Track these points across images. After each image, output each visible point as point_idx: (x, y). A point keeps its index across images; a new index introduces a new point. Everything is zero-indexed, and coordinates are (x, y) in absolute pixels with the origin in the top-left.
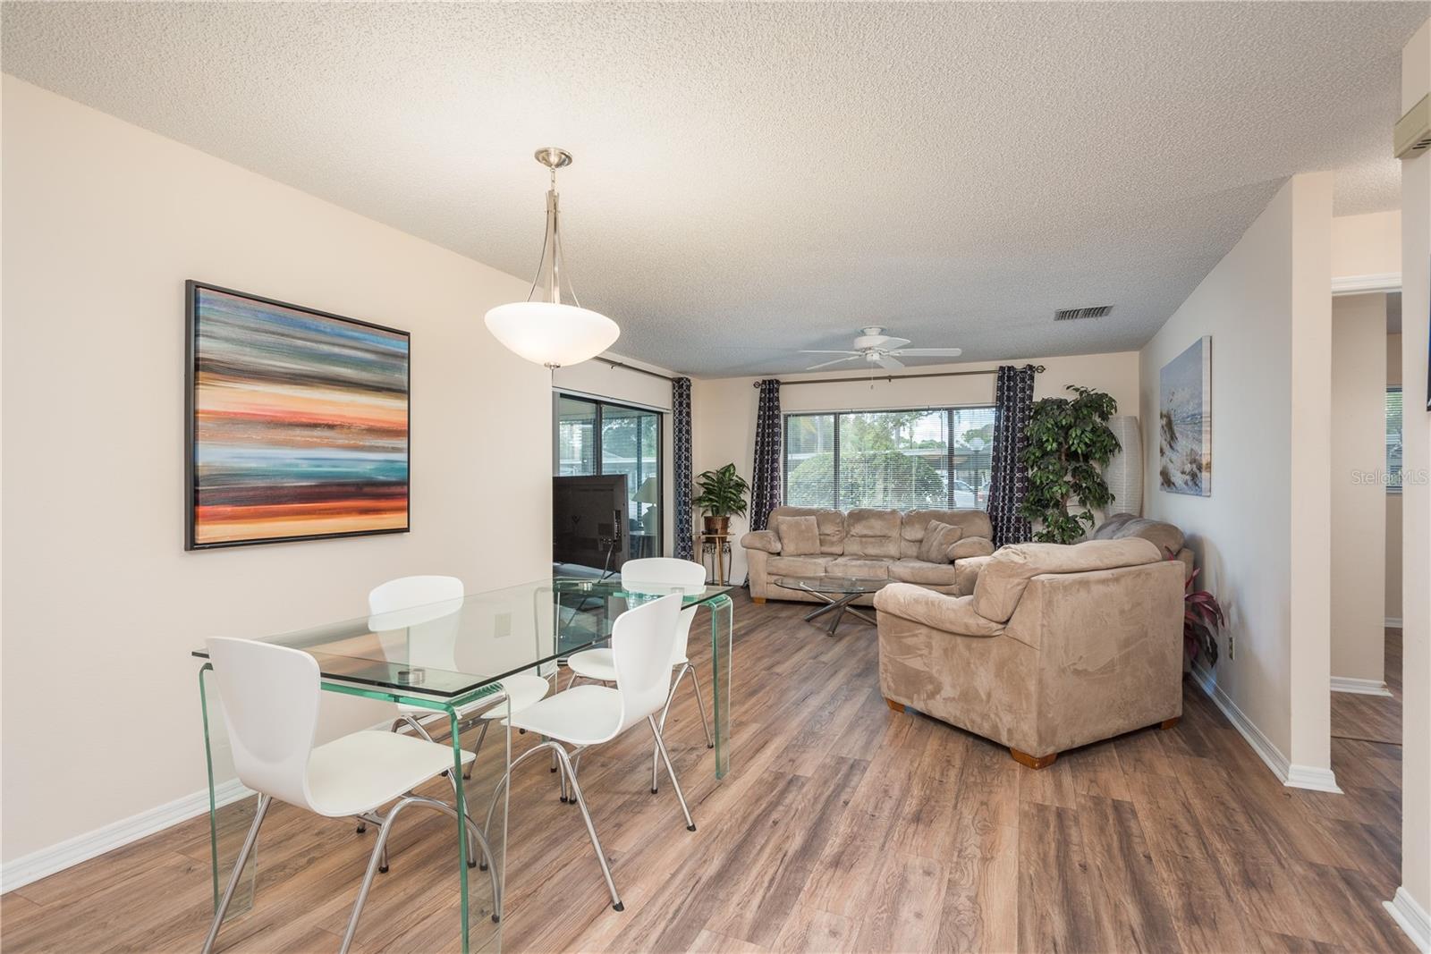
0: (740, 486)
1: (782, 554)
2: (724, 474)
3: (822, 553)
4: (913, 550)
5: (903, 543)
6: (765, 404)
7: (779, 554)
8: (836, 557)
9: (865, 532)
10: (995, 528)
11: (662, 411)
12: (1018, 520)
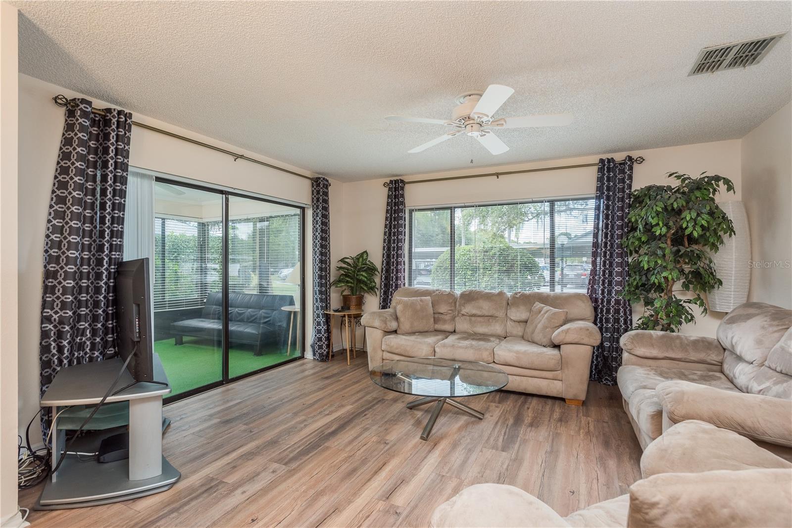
0: (371, 270)
1: (398, 332)
2: (358, 259)
3: (436, 331)
4: (518, 330)
5: (509, 323)
6: (392, 201)
7: (395, 332)
8: (448, 334)
9: (474, 312)
10: (596, 309)
11: (304, 206)
12: (618, 302)
